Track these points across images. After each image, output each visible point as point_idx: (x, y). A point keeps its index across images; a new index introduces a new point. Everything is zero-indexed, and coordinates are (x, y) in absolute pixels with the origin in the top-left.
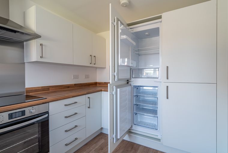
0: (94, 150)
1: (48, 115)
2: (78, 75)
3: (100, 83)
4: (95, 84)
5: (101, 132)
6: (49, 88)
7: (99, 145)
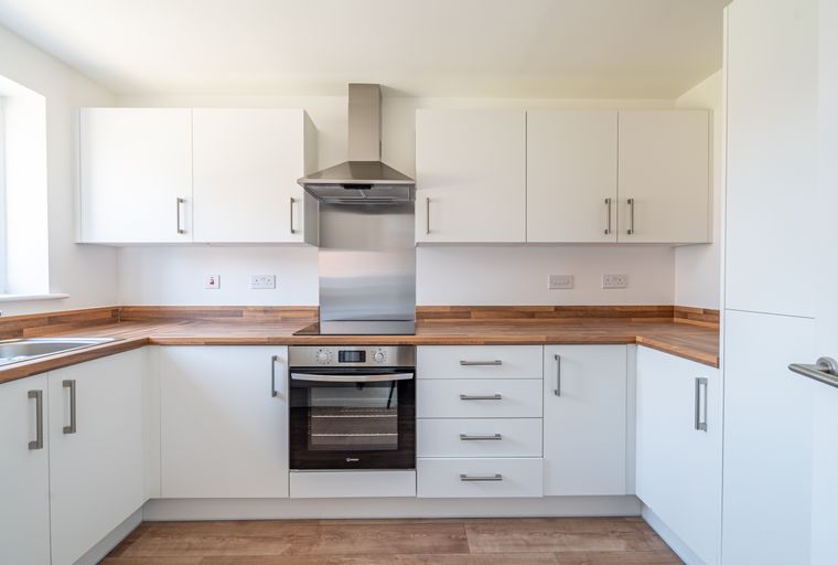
0: (558, 549)
1: (414, 376)
2: (573, 278)
3: (686, 313)
4: (666, 314)
5: (640, 517)
6: (469, 313)
7: (587, 550)
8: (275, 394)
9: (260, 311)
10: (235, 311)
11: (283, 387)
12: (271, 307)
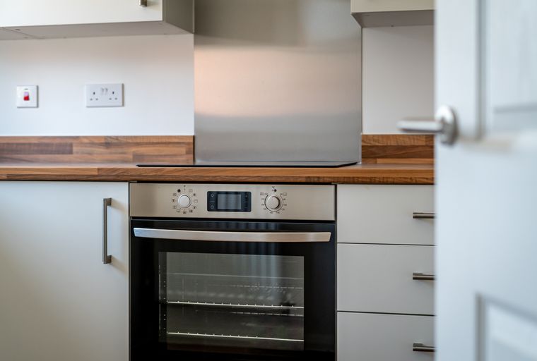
8: (108, 260)
9: (101, 144)
10: (60, 145)
11: (120, 249)
12: (117, 138)
